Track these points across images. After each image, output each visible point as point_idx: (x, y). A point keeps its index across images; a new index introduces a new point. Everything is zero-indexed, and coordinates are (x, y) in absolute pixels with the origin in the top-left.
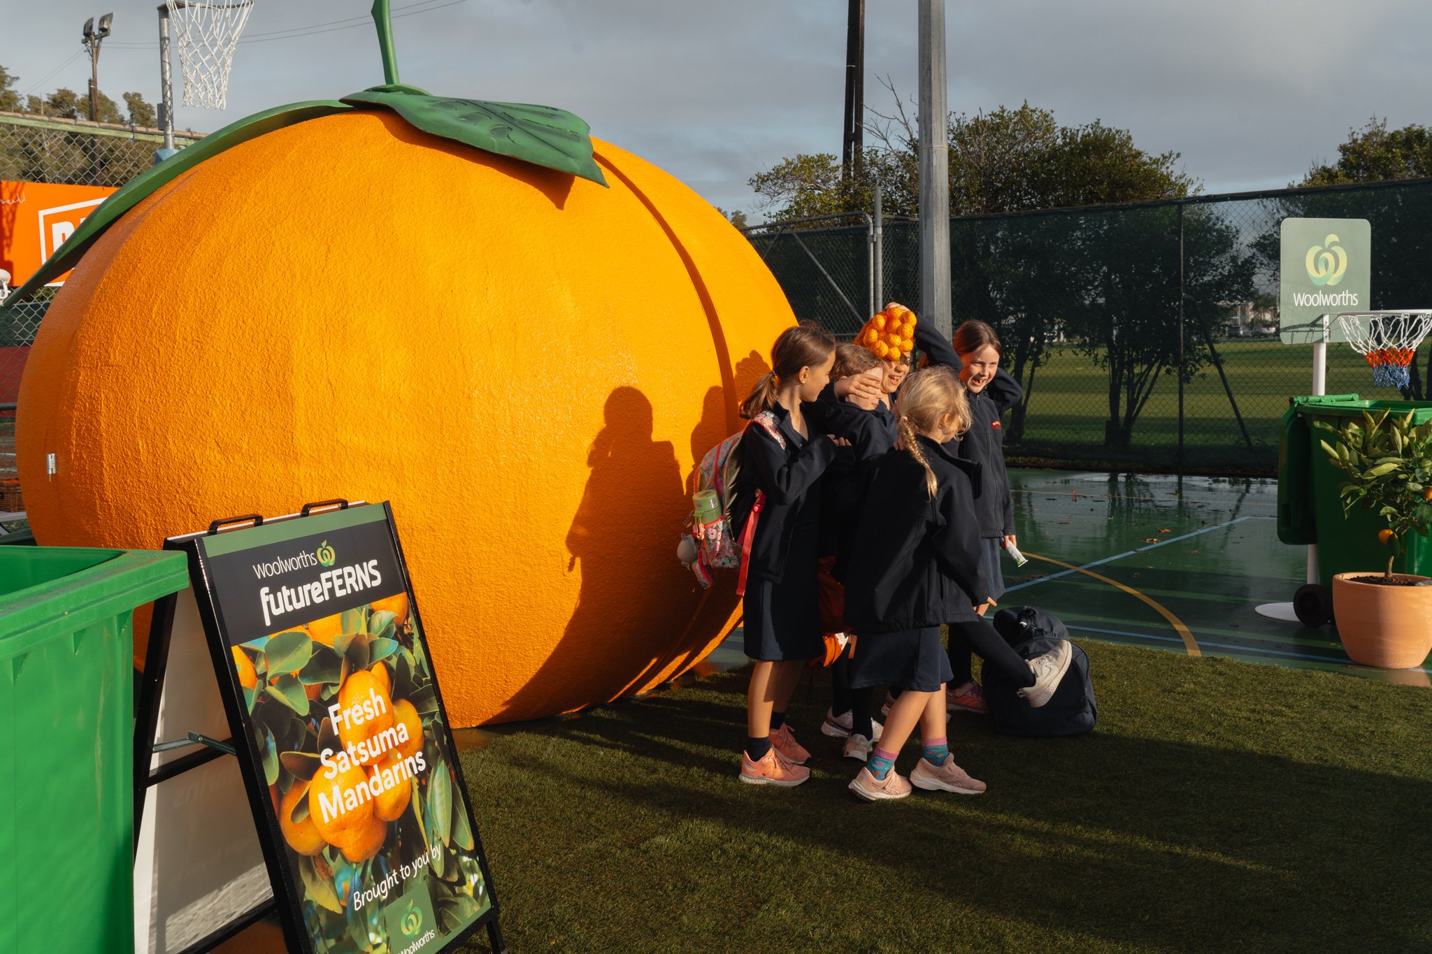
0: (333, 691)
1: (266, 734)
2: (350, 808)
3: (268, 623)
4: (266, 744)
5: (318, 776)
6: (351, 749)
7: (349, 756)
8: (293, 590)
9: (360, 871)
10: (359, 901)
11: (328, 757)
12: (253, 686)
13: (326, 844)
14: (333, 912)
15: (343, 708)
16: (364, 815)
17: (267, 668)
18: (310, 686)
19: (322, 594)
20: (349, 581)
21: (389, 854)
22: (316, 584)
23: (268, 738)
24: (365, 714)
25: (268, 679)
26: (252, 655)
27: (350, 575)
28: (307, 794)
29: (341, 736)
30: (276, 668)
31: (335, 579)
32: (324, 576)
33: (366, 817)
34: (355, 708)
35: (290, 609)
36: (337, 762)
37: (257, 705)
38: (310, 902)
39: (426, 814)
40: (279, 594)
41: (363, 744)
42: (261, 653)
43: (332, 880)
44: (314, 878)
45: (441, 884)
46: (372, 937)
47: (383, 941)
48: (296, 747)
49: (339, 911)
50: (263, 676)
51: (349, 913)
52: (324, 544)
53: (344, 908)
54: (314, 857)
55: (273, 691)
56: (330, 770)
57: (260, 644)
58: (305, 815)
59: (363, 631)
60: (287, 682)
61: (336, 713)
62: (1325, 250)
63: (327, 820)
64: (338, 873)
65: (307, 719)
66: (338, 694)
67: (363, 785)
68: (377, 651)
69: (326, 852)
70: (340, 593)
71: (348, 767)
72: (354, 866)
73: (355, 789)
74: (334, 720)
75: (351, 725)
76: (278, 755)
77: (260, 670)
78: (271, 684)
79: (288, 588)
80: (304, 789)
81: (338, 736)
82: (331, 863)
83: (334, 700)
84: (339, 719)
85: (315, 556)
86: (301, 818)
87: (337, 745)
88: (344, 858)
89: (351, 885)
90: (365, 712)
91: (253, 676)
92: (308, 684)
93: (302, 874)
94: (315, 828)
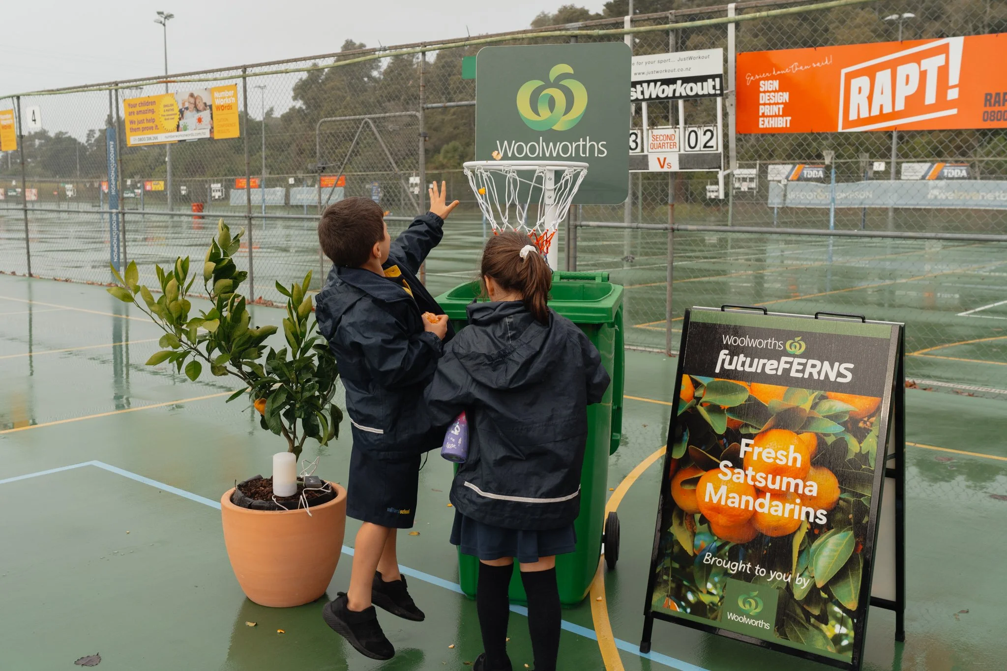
0: (752, 431)
1: (685, 430)
2: (731, 505)
3: (717, 370)
4: (682, 435)
5: (712, 473)
6: (750, 472)
7: (746, 475)
8: (749, 359)
9: (718, 544)
10: (708, 559)
11: (726, 466)
12: (689, 401)
13: (699, 512)
14: (686, 551)
15: (755, 445)
16: (740, 515)
17: (703, 395)
18: (732, 420)
19: (777, 369)
20: (809, 369)
21: (750, 551)
22: (775, 362)
23: (685, 433)
24: (776, 458)
25: (701, 401)
26: (696, 385)
27: (814, 366)
28: (699, 478)
29: (744, 460)
30: (709, 398)
31: (795, 364)
32: (784, 359)
33: (741, 518)
34: (767, 450)
35: (740, 368)
36: (733, 474)
37: (685, 413)
38: (672, 535)
39: (805, 552)
40: (735, 358)
41: (764, 476)
42: (703, 385)
43: (694, 534)
44: (681, 524)
45: (796, 604)
46: (709, 586)
47: (718, 595)
48: (703, 448)
49: (691, 553)
50: (699, 399)
51: (697, 560)
52: (797, 339)
53: (695, 555)
54: (687, 514)
55: (702, 410)
56: (725, 474)
57: (705, 380)
58: (692, 488)
59: (807, 406)
60: (715, 409)
61: (747, 445)
62: (548, 85)
63: (707, 499)
64: (700, 533)
65: (720, 437)
66: (756, 434)
67: (751, 499)
68: (814, 425)
69: (697, 517)
70: (793, 374)
71: (742, 480)
72: (716, 538)
73: (740, 497)
74: (743, 448)
75: (758, 458)
76: (688, 445)
77: (697, 394)
78: (701, 405)
79: (746, 356)
80: (698, 473)
81: (742, 459)
82: (698, 524)
83: (750, 436)
84: (749, 449)
85: (784, 345)
86: (688, 488)
87: (738, 463)
88: (709, 527)
89: (707, 547)
90: (776, 457)
91: (692, 395)
92: (731, 418)
93: (673, 516)
94: (696, 498)
